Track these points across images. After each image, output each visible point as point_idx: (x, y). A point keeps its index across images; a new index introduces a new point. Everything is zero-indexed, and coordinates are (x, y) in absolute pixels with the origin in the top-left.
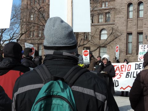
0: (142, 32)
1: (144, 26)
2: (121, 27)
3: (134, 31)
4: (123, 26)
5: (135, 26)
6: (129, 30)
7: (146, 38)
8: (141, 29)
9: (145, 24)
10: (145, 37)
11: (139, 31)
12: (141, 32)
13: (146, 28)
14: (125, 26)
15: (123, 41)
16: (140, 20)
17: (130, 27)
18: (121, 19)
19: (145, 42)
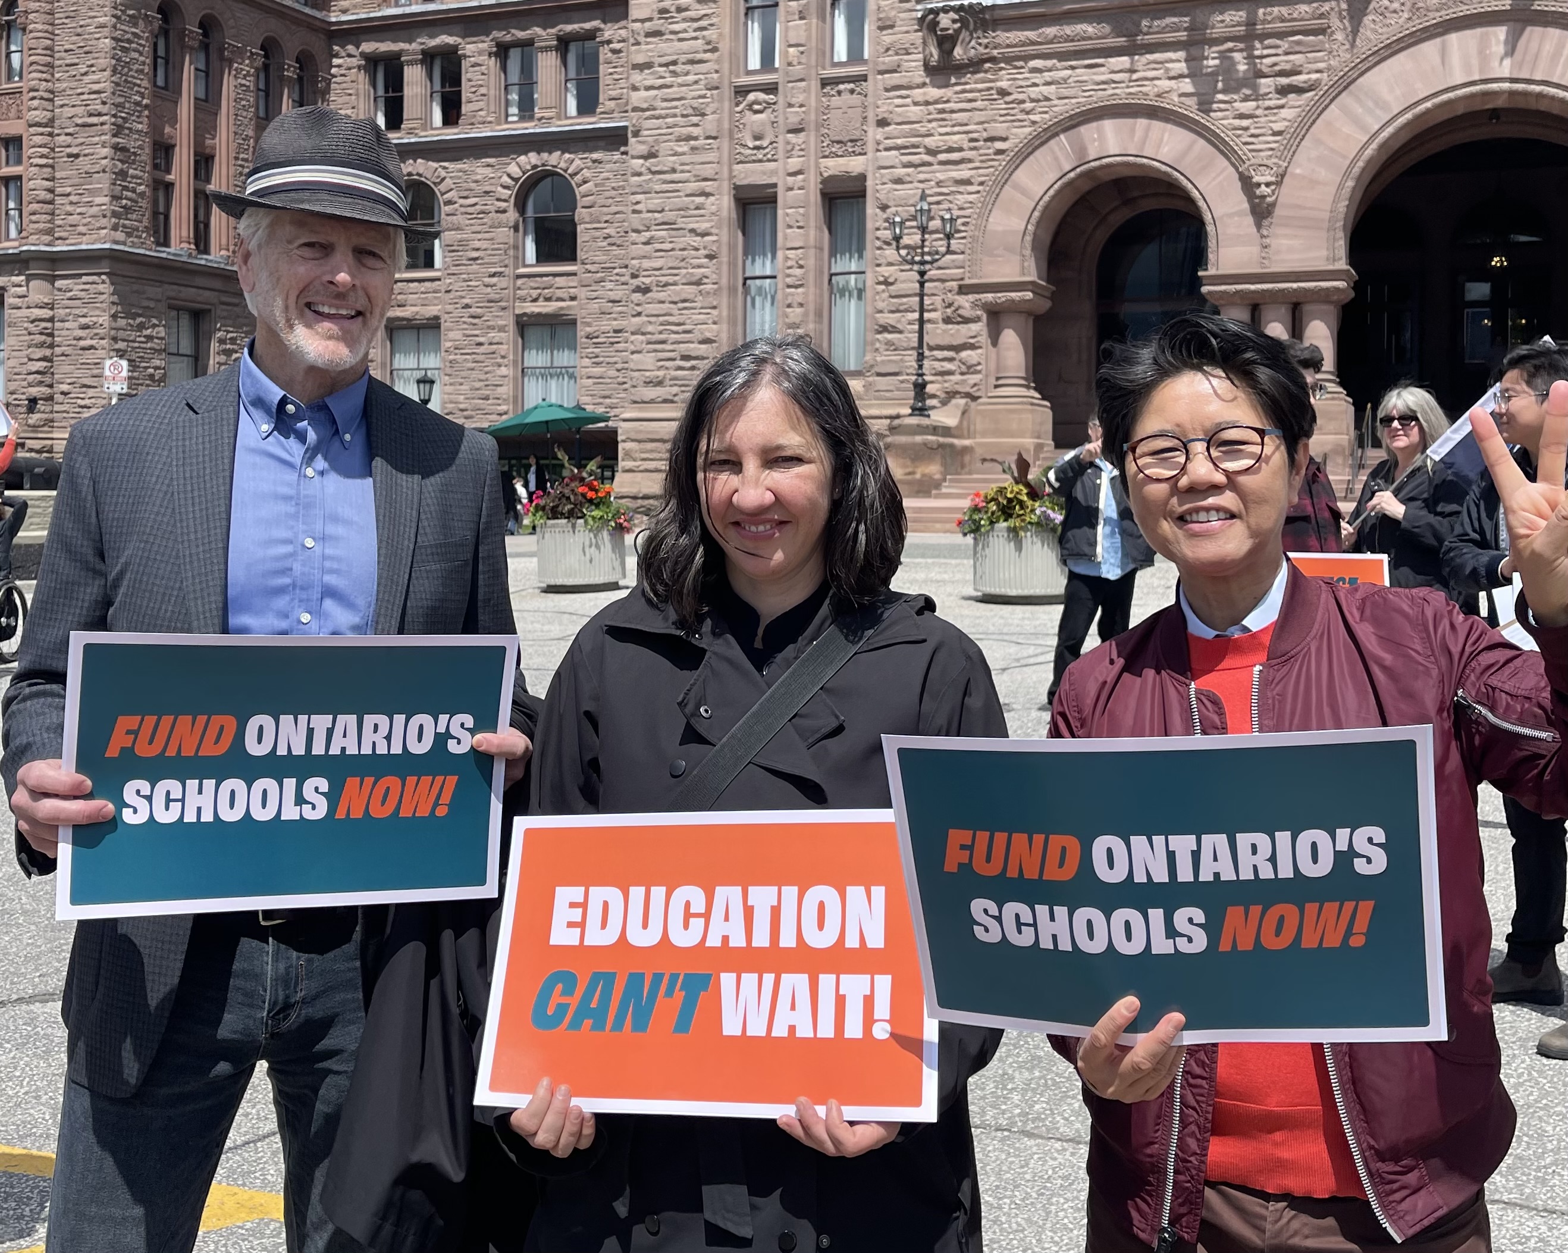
0: (859, 183)
1: (874, 133)
2: (684, 147)
3: (790, 180)
4: (696, 138)
5: (798, 139)
6: (752, 174)
7: (897, 239)
8: (854, 165)
9: (882, 123)
10: (887, 234)
11: (832, 178)
12: (851, 184)
13: (887, 149)
14: (714, 134)
15: (699, 267)
16: (841, 87)
17: (758, 143)
18: (680, 80)
19: (886, 271)
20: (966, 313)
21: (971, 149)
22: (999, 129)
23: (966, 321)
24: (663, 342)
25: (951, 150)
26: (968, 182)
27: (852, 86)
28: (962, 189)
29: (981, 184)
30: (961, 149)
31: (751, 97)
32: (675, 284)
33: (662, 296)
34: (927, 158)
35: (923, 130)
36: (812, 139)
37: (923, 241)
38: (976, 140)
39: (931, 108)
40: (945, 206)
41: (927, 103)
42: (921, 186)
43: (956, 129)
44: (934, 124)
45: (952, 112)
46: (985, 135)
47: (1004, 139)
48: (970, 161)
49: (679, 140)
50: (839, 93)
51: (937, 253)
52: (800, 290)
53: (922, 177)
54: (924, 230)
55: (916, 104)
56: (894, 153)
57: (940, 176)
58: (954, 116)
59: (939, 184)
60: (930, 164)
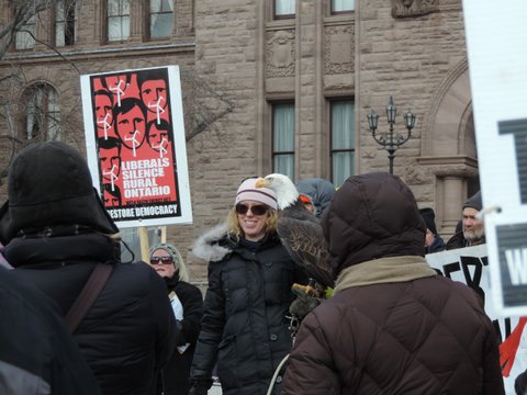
0: (350, 91)
1: (360, 58)
2: (232, 67)
3: (304, 89)
4: (240, 61)
5: (309, 61)
6: (279, 86)
7: (374, 128)
8: (346, 80)
9: (365, 51)
11: (331, 88)
12: (344, 92)
13: (369, 69)
14: (253, 58)
15: (242, 146)
16: (337, 28)
17: (282, 65)
18: (230, 23)
19: (367, 150)
20: (422, 177)
21: (424, 70)
22: (442, 56)
23: (422, 183)
24: (218, 196)
25: (410, 70)
26: (422, 91)
27: (344, 27)
28: (417, 95)
29: (431, 92)
30: (417, 70)
31: (277, 34)
32: (225, 157)
33: (216, 166)
34: (395, 75)
35: (392, 57)
36: (319, 62)
37: (391, 130)
38: (427, 64)
39: (396, 42)
40: (407, 106)
41: (395, 39)
42: (391, 93)
43: (413, 57)
44: (399, 53)
45: (411, 45)
46: (433, 61)
47: (446, 63)
48: (424, 77)
49: (229, 62)
50: (336, 32)
51: (402, 138)
52: (311, 162)
53: (391, 87)
54: (392, 122)
55: (386, 39)
56: (373, 72)
57: (404, 87)
58: (413, 48)
59: (403, 92)
60: (397, 79)
